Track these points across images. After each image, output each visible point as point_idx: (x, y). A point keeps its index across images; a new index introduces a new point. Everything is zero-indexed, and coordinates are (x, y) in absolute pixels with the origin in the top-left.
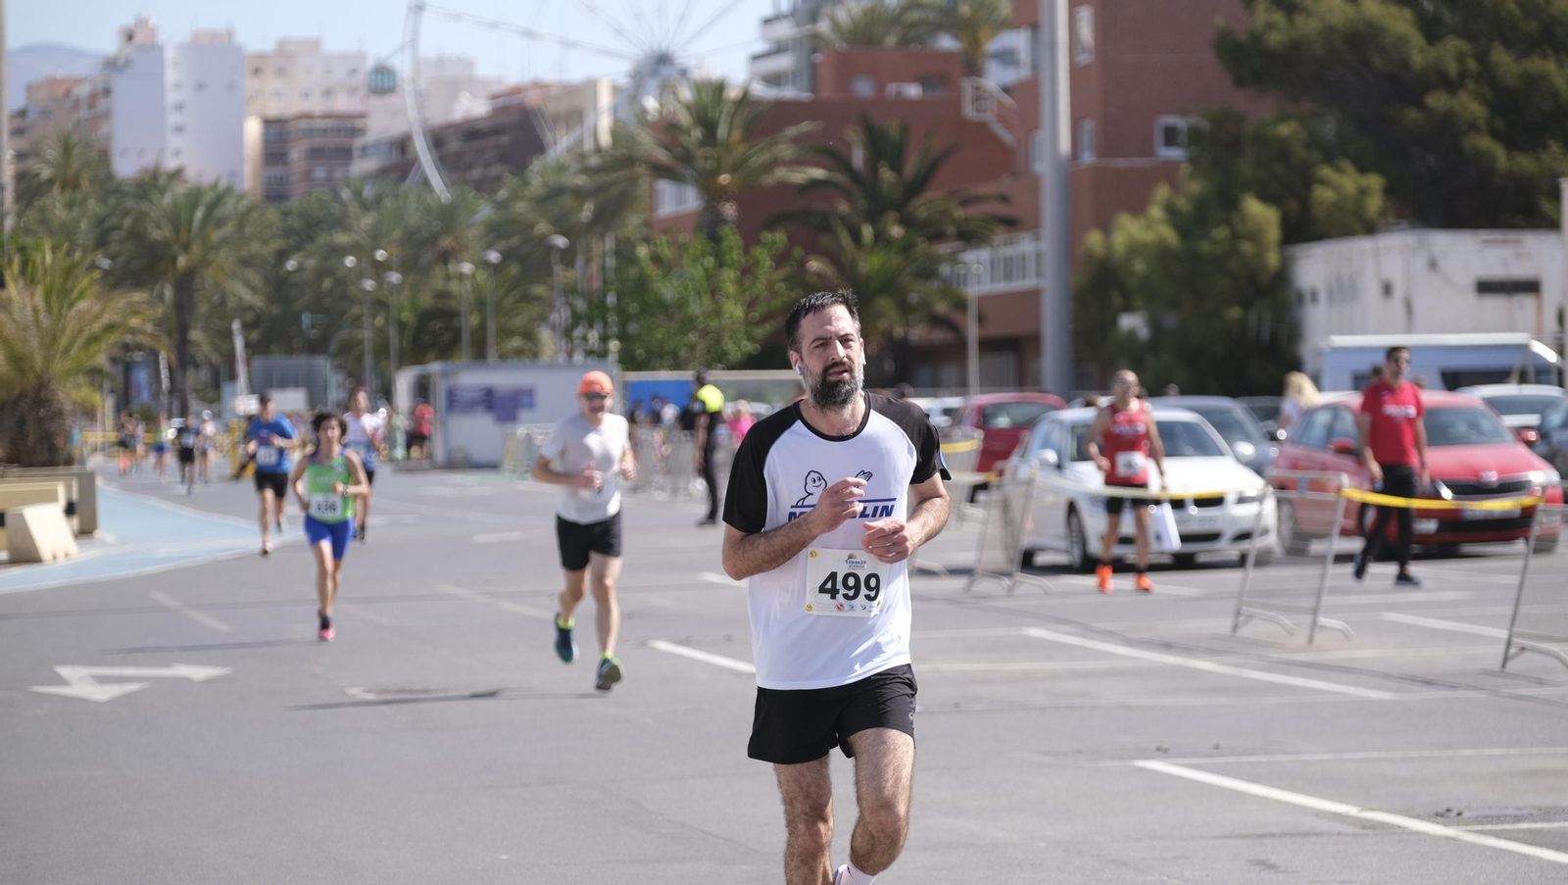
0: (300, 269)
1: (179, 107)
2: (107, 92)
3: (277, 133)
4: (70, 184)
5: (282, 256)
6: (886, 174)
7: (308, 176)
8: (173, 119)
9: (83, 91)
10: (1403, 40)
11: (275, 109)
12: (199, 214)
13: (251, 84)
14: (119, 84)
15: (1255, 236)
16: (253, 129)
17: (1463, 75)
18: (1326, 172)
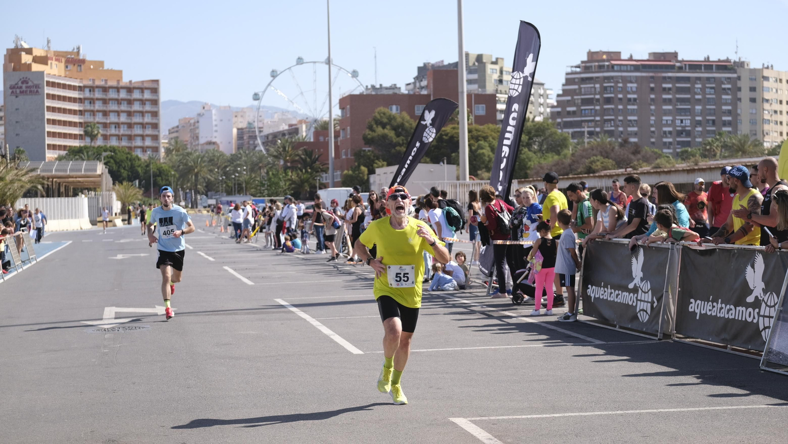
0: (230, 170)
1: (216, 126)
2: (198, 122)
3: (241, 131)
4: (178, 151)
5: (226, 167)
6: (308, 159)
7: (248, 143)
8: (215, 128)
9: (192, 121)
10: (391, 137)
11: (240, 127)
12: (200, 160)
13: (234, 119)
14: (201, 120)
15: (363, 173)
16: (235, 131)
17: (403, 144)
18: (377, 161)
